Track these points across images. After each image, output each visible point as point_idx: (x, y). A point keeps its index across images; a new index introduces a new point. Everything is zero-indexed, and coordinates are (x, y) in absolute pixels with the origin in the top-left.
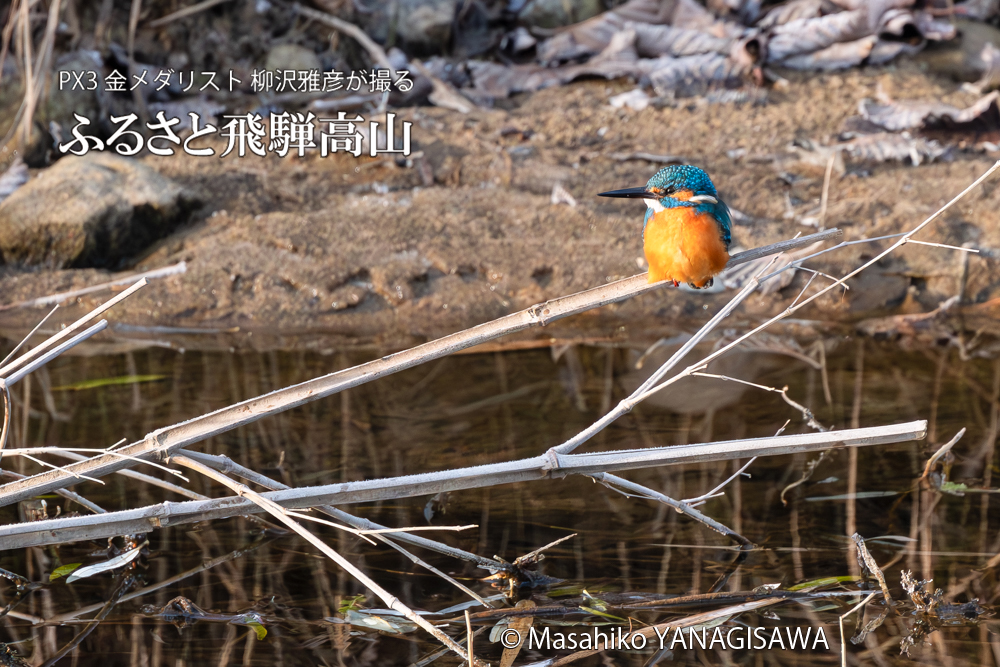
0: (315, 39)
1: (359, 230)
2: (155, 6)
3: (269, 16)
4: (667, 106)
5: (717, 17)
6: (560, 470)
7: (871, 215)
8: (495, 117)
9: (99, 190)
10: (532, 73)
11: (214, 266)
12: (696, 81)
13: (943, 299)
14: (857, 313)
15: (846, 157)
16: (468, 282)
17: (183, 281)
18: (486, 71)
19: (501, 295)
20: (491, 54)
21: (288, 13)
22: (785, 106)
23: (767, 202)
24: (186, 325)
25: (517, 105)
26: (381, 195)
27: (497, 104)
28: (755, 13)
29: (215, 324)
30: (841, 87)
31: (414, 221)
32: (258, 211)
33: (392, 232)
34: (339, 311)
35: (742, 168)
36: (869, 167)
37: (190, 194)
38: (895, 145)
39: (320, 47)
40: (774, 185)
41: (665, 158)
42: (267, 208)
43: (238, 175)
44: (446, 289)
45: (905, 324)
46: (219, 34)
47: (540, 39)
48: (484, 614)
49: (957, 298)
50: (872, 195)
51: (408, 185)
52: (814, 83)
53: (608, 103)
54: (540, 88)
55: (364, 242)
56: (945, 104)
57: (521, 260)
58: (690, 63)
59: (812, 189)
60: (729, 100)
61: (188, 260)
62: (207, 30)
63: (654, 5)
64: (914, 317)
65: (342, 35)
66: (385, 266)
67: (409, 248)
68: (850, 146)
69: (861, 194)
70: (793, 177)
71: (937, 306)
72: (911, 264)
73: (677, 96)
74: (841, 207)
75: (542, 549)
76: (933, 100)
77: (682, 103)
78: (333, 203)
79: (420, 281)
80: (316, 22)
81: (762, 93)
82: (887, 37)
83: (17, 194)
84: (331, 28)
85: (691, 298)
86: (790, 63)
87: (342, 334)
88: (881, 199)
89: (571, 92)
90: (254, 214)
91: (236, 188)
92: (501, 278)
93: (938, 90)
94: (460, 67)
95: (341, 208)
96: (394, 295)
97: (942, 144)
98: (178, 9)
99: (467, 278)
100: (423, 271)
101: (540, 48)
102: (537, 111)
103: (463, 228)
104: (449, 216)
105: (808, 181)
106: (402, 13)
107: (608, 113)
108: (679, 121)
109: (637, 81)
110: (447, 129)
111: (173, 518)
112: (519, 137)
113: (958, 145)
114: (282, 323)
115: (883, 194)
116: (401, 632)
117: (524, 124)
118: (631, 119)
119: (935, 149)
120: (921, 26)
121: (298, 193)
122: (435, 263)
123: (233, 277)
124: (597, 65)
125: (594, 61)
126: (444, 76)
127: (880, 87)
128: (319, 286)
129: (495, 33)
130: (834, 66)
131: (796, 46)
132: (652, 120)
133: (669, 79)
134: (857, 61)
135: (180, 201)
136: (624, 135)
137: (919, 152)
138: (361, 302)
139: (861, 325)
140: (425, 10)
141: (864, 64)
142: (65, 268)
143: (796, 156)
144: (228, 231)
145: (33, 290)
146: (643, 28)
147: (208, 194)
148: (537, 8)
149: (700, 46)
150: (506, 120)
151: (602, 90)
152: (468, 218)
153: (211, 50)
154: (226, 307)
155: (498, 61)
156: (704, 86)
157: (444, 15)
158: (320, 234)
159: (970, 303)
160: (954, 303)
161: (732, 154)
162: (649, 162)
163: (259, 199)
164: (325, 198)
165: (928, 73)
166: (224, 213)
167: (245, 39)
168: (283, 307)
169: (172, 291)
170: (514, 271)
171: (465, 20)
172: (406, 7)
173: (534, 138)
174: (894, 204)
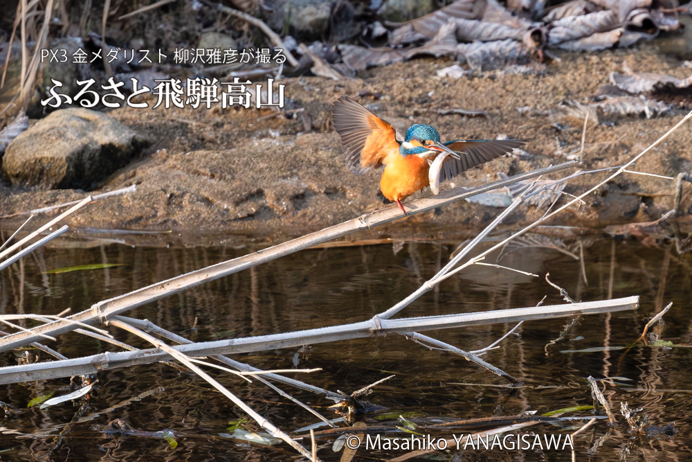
0: (234, 30)
1: (258, 163)
2: (122, 5)
3: (201, 12)
4: (475, 76)
5: (513, 14)
6: (382, 331)
7: (616, 154)
8: (356, 84)
9: (77, 135)
10: (384, 52)
11: (155, 187)
12: (497, 58)
13: (664, 212)
14: (603, 222)
15: (600, 112)
16: (333, 199)
17: (134, 198)
18: (351, 50)
19: (355, 208)
20: (357, 40)
21: (214, 11)
22: (558, 77)
23: (543, 144)
24: (135, 228)
25: (372, 76)
26: (275, 138)
27: (358, 74)
28: (541, 12)
29: (156, 228)
30: (598, 63)
31: (296, 156)
32: (189, 149)
33: (280, 164)
34: (242, 219)
35: (527, 120)
36: (616, 119)
37: (141, 137)
38: (634, 104)
39: (236, 35)
40: (549, 132)
41: (474, 113)
42: (195, 147)
43: (176, 124)
44: (317, 204)
45: (637, 229)
46: (166, 25)
47: (391, 29)
48: (329, 431)
49: (674, 211)
50: (617, 139)
51: (294, 132)
52: (580, 61)
53: (436, 74)
54: (387, 64)
55: (261, 171)
56: (670, 75)
57: (370, 184)
58: (493, 46)
59: (575, 135)
60: (519, 72)
61: (138, 183)
62: (158, 23)
63: (470, 6)
64: (643, 224)
65: (252, 26)
66: (275, 187)
67: (292, 175)
68: (603, 105)
69: (609, 138)
70: (561, 126)
71: (661, 217)
72: (642, 187)
73: (483, 69)
74: (595, 147)
75: (371, 386)
76: (662, 73)
77: (487, 74)
78: (241, 144)
79: (299, 198)
80: (234, 17)
81: (543, 67)
82: (632, 28)
83: (21, 136)
84: (244, 21)
85: (488, 211)
86: (563, 46)
87: (244, 235)
88: (622, 141)
89: (410, 66)
90: (185, 151)
91: (174, 133)
92: (356, 196)
93: (666, 65)
94: (333, 49)
95: (246, 148)
96: (281, 209)
97: (666, 104)
98: (138, 8)
99: (331, 197)
100: (302, 191)
101: (390, 36)
102: (385, 79)
103: (330, 161)
104: (320, 152)
105: (572, 129)
106: (294, 11)
107: (435, 81)
108: (484, 87)
109: (456, 59)
110: (322, 92)
111: (111, 363)
112: (372, 97)
113: (679, 104)
114: (202, 228)
115: (624, 138)
116: (271, 444)
117: (375, 89)
118: (450, 85)
119: (662, 107)
120: (656, 21)
121: (217, 137)
122: (310, 186)
123: (168, 195)
124: (428, 47)
125: (427, 44)
126: (322, 55)
127: (625, 63)
128: (228, 202)
129: (359, 25)
130: (594, 48)
131: (567, 34)
132: (465, 86)
133: (478, 57)
134: (610, 45)
135: (134, 142)
136: (446, 96)
137: (650, 109)
138: (257, 213)
139: (605, 230)
140: (311, 9)
141: (615, 47)
142: (53, 188)
143: (565, 112)
144: (167, 163)
145: (29, 204)
146: (461, 21)
147: (153, 138)
148: (389, 8)
149: (501, 34)
150: (364, 86)
151: (432, 65)
152: (334, 154)
153: (161, 37)
154: (163, 216)
155: (360, 45)
156: (503, 62)
157: (324, 12)
158: (230, 165)
159: (683, 214)
160: (671, 215)
161: (520, 110)
162: (462, 115)
163: (189, 141)
164: (235, 140)
165: (660, 53)
166: (164, 150)
167: (184, 28)
168: (203, 216)
169: (126, 205)
170: (365, 192)
171: (339, 15)
172: (297, 7)
173: (382, 98)
174: (632, 145)
